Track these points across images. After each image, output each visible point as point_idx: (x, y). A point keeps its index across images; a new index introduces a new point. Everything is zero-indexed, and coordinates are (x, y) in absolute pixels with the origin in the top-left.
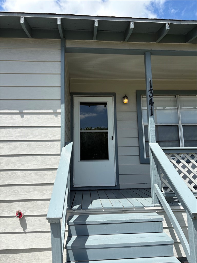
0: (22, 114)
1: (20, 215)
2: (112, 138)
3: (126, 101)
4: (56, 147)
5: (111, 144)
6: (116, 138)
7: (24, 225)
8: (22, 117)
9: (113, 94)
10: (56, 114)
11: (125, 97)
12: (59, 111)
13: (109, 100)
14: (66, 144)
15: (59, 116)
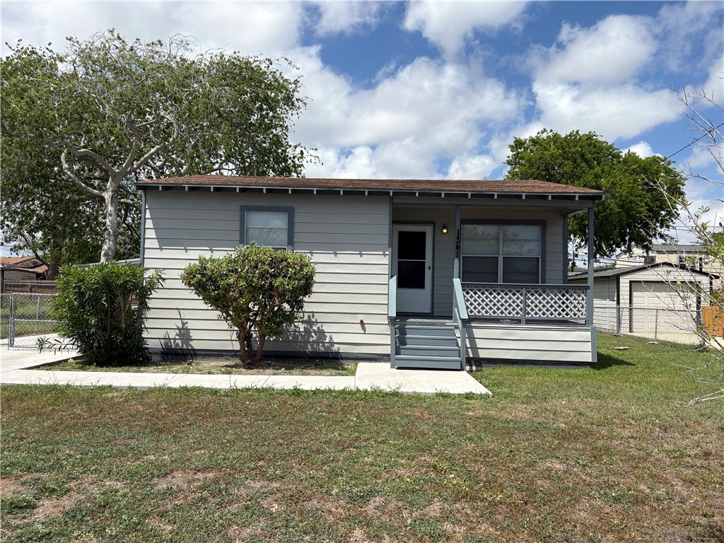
0: (361, 255)
1: (362, 321)
2: (429, 268)
3: (445, 231)
4: (385, 279)
5: (428, 274)
6: (433, 268)
7: (364, 329)
8: (361, 256)
9: (433, 223)
10: (385, 255)
11: (445, 227)
12: (387, 253)
13: (428, 230)
14: (392, 277)
15: (387, 256)
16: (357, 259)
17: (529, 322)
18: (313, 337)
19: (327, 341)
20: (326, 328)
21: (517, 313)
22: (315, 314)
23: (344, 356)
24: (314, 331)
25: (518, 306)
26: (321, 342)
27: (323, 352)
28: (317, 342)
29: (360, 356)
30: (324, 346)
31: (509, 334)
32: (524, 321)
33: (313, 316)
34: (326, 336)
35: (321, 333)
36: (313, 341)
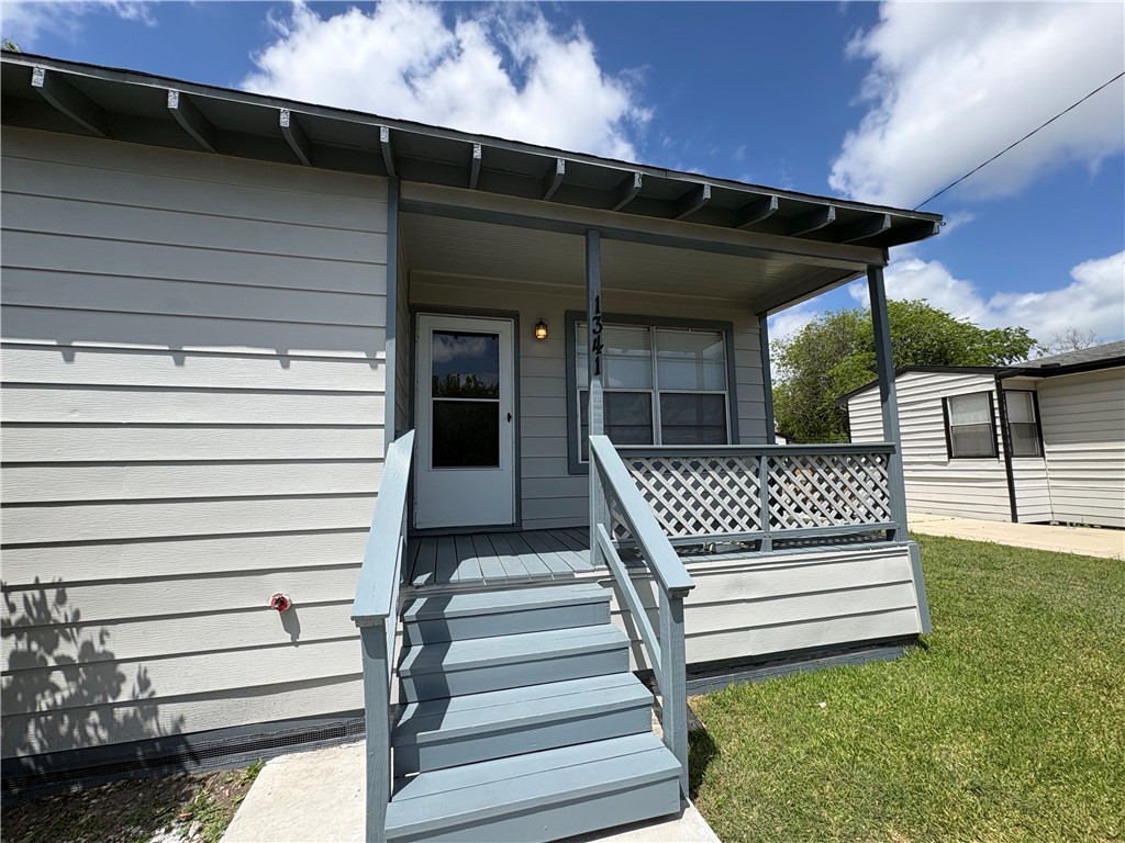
0: (284, 359)
2: (509, 417)
3: (542, 333)
4: (371, 444)
5: (506, 431)
6: (517, 418)
7: (291, 624)
8: (285, 365)
9: (514, 316)
10: (373, 362)
11: (541, 324)
12: (381, 355)
13: (505, 329)
14: (397, 435)
15: (382, 367)
16: (269, 373)
17: (779, 544)
18: (55, 689)
19: (124, 697)
20: (120, 644)
21: (751, 523)
22: (69, 591)
23: (198, 744)
24: (65, 664)
25: (750, 503)
26: (95, 708)
27: (103, 748)
28: (75, 709)
29: (274, 734)
30: (107, 720)
31: (739, 586)
32: (767, 542)
33: (61, 599)
34: (122, 678)
35: (100, 669)
36: (53, 710)
